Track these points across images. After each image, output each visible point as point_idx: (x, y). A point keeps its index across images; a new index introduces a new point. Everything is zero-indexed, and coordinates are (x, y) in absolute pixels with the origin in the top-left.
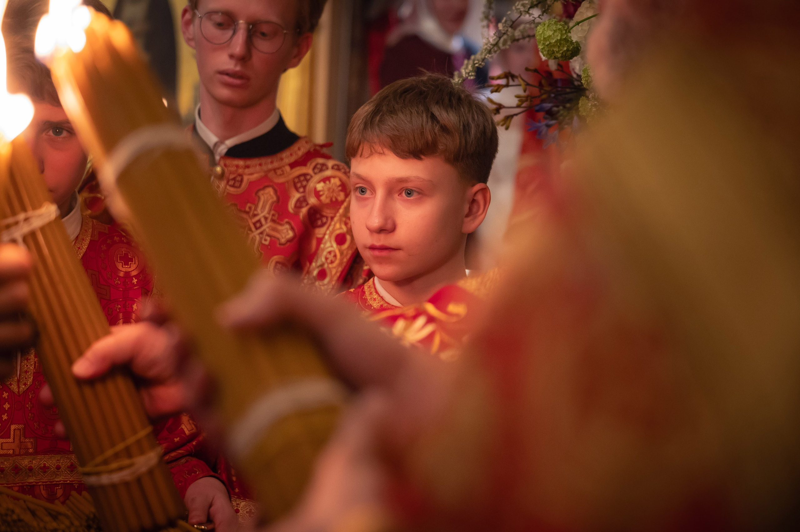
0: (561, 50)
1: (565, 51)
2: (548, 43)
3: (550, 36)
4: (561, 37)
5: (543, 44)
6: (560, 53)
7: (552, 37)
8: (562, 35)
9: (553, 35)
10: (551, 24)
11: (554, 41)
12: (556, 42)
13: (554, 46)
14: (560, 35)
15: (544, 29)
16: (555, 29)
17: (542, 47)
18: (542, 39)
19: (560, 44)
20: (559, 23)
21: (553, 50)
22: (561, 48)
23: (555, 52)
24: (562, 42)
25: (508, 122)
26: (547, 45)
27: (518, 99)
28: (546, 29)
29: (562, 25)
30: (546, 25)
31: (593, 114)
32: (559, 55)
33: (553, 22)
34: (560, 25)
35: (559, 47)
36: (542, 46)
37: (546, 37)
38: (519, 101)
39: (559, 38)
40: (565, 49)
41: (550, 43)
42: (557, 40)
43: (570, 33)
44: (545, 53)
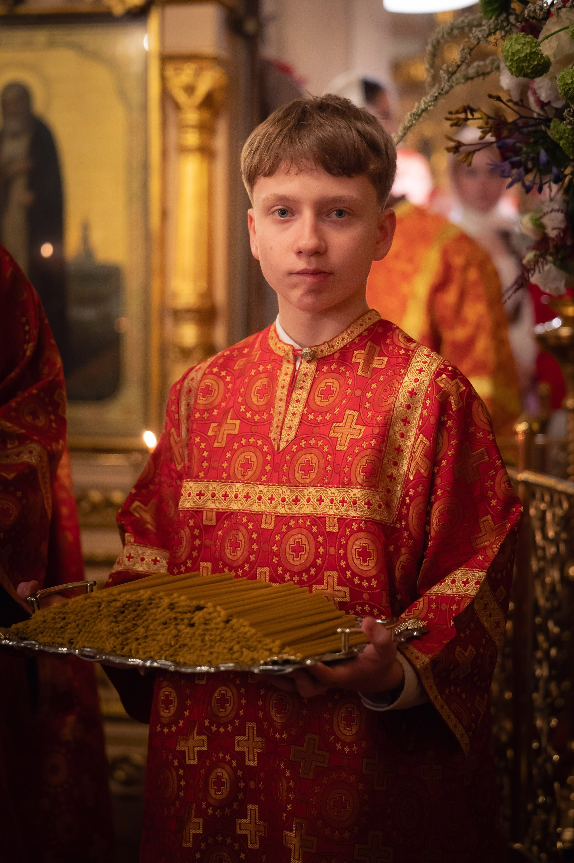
0: (532, 64)
1: (535, 65)
2: (516, 57)
3: (518, 51)
4: (531, 50)
5: (512, 60)
6: (530, 69)
7: (521, 50)
8: (532, 47)
9: (521, 49)
10: (518, 37)
11: (523, 55)
12: (525, 56)
13: (524, 61)
14: (529, 48)
15: (511, 44)
16: (524, 42)
17: (510, 64)
18: (510, 54)
19: (531, 58)
20: (527, 36)
21: (523, 66)
22: (531, 62)
23: (525, 68)
24: (532, 56)
25: (469, 159)
26: (516, 60)
27: (481, 130)
28: (513, 43)
29: (531, 38)
30: (514, 40)
31: (567, 135)
32: (529, 71)
33: (521, 36)
34: (529, 38)
35: (529, 61)
36: (510, 62)
37: (514, 51)
38: (482, 132)
39: (528, 51)
40: (536, 63)
41: (519, 58)
42: (527, 53)
43: (540, 46)
44: (513, 70)
